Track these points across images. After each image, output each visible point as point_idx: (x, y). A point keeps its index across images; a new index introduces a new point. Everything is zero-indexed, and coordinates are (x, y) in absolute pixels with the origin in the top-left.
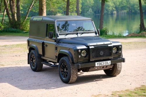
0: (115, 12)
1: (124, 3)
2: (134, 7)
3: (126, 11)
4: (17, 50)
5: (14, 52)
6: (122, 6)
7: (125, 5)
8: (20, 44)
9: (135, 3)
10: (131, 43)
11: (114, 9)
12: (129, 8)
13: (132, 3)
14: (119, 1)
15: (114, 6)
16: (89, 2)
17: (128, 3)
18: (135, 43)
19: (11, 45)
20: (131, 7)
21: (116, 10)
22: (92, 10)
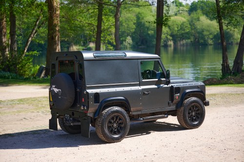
0: (171, 43)
1: (186, 27)
2: (202, 34)
3: (189, 41)
4: (22, 108)
5: (19, 112)
6: (183, 32)
7: (188, 30)
8: (24, 99)
9: (204, 27)
10: (215, 95)
11: (169, 37)
12: (194, 36)
13: (198, 27)
14: (177, 25)
15: (170, 33)
16: (126, 26)
17: (193, 28)
18: (223, 95)
19: (9, 101)
20: (197, 35)
21: (173, 40)
22: (130, 39)
